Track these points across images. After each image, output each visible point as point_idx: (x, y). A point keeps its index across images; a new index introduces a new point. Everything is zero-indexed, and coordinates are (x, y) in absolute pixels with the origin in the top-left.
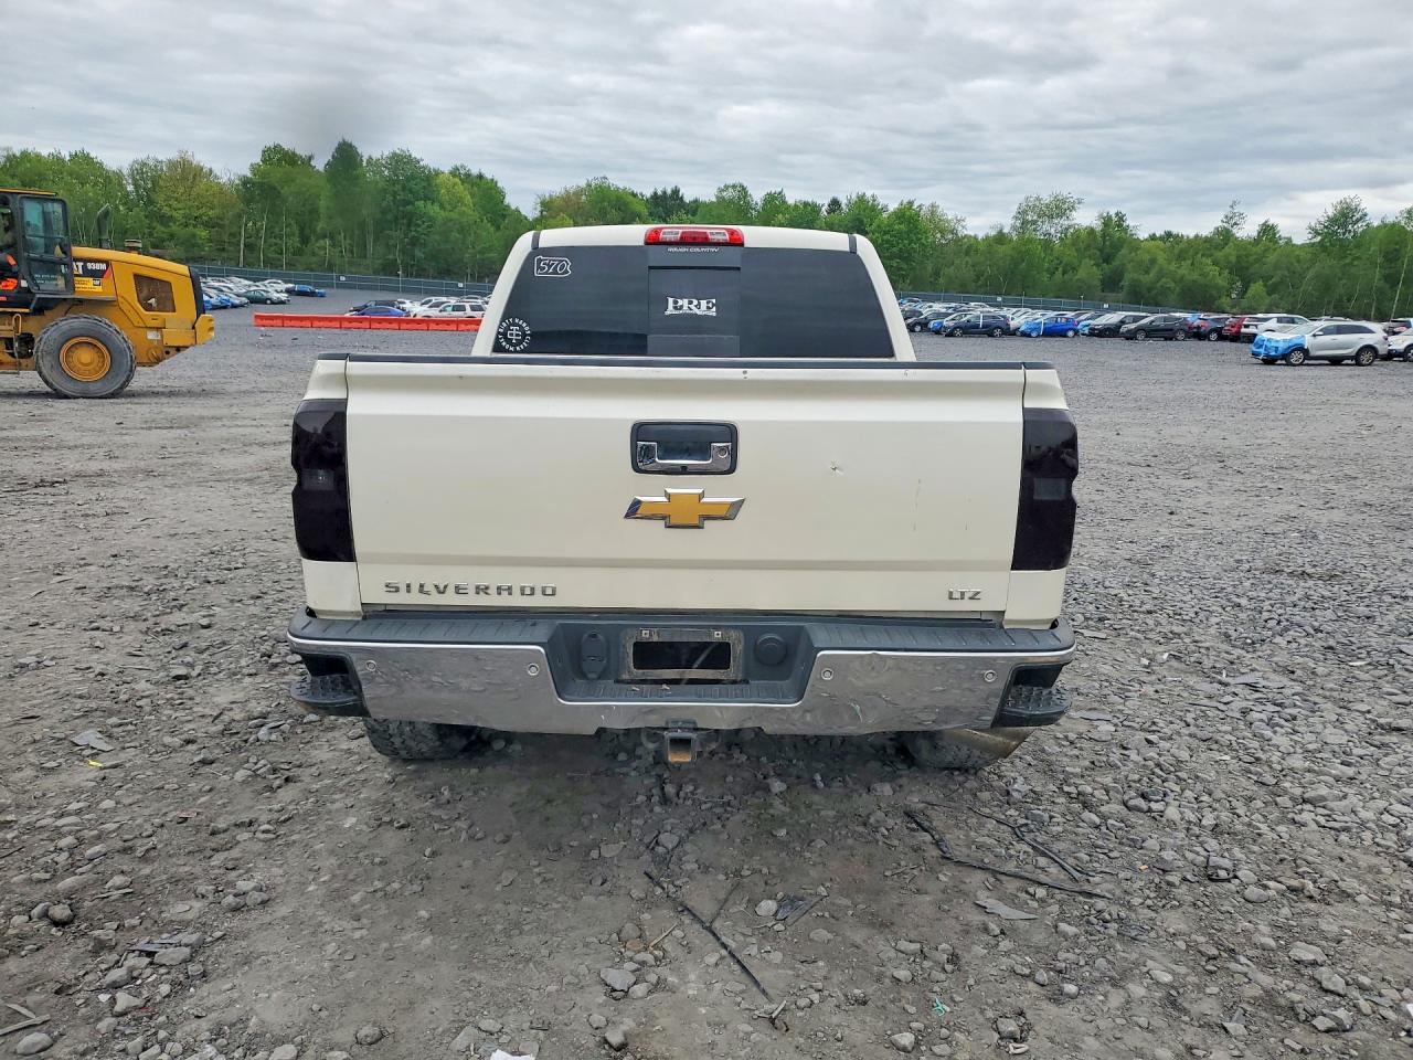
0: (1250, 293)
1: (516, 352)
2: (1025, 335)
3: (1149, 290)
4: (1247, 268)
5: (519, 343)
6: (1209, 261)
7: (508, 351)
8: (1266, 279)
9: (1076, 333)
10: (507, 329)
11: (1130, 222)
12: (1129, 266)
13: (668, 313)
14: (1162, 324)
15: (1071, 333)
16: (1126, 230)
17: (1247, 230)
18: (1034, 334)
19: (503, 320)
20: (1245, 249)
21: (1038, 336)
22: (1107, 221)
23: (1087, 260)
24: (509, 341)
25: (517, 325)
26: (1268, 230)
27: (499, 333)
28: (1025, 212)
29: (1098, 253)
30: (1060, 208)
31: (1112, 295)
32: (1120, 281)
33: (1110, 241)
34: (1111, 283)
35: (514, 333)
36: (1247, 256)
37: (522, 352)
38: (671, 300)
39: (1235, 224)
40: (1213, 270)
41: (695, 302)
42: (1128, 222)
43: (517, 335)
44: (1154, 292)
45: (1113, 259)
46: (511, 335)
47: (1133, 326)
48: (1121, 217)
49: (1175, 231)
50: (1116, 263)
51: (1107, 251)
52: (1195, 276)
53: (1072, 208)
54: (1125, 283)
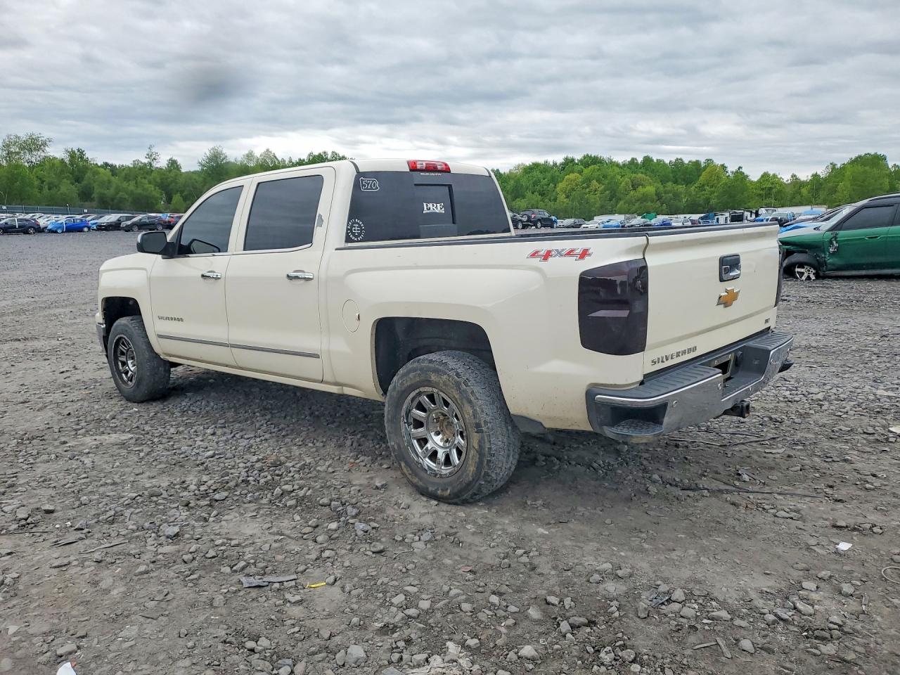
0: (174, 201)
1: (358, 241)
2: (51, 231)
3: (112, 200)
4: (169, 185)
5: (360, 234)
6: (146, 181)
7: (354, 241)
8: (182, 192)
9: (89, 228)
10: (352, 226)
11: (89, 155)
12: (95, 185)
13: (424, 212)
14: (147, 221)
15: (86, 229)
16: (87, 160)
17: (162, 163)
18: (59, 231)
19: (349, 220)
20: (164, 175)
21: (63, 232)
22: (72, 155)
23: (65, 180)
24: (354, 234)
25: (358, 223)
26: (173, 164)
27: (348, 229)
28: (8, 146)
29: (71, 176)
30: (34, 144)
31: (87, 204)
32: (91, 194)
33: (77, 168)
34: (86, 195)
35: (356, 229)
36: (166, 179)
37: (360, 241)
38: (425, 204)
39: (155, 159)
40: (151, 187)
41: (435, 205)
42: (87, 156)
43: (358, 230)
44: (116, 201)
45: (83, 180)
46: (355, 230)
47: (129, 223)
48: (81, 152)
49: (110, 162)
50: (85, 182)
51: (76, 174)
52: (139, 191)
53: (44, 144)
54: (95, 195)
